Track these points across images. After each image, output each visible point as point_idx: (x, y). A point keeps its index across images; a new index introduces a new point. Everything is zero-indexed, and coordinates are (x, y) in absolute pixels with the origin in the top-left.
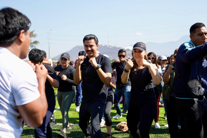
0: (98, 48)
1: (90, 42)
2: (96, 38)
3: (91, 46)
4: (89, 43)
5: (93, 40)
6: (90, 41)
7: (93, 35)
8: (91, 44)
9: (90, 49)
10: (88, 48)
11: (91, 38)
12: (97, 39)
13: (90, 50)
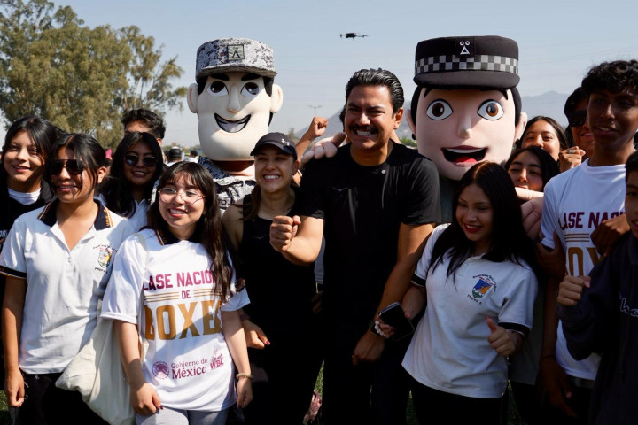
0: (397, 126)
1: (372, 96)
2: (395, 85)
3: (373, 111)
4: (364, 96)
5: (383, 91)
6: (369, 90)
7: (387, 73)
8: (374, 102)
9: (365, 120)
10: (360, 117)
11: (376, 82)
12: (401, 88)
13: (367, 125)
